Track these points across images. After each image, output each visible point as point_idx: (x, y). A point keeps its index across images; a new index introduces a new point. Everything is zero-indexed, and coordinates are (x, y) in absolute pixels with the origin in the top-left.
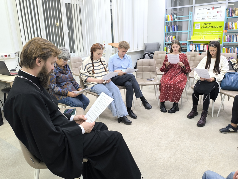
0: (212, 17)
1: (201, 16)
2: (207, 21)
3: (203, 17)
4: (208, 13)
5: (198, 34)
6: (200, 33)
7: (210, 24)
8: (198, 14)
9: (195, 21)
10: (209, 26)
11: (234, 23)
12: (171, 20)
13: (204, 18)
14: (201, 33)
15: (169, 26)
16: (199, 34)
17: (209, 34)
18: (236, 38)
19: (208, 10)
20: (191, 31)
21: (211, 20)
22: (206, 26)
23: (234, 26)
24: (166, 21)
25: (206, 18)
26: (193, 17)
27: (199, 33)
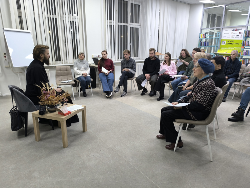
0: (235, 36)
1: (227, 35)
2: (231, 39)
4: (232, 33)
7: (233, 41)
8: (225, 34)
9: (222, 39)
10: (231, 43)
12: (203, 37)
13: (229, 37)
14: (226, 48)
15: (202, 42)
17: (232, 49)
19: (232, 31)
20: (218, 46)
21: (235, 38)
22: (230, 43)
24: (200, 38)
25: (231, 37)
26: (221, 36)
27: (224, 48)
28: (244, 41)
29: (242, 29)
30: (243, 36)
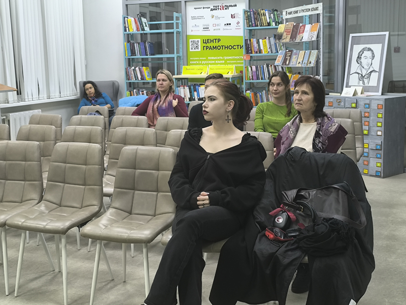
0: (222, 26)
1: (200, 23)
2: (212, 33)
3: (204, 25)
5: (198, 62)
6: (202, 60)
7: (219, 40)
8: (193, 18)
9: (189, 33)
10: (214, 44)
11: (260, 40)
12: (135, 29)
13: (206, 28)
14: (204, 60)
15: (134, 44)
16: (200, 62)
17: (219, 62)
18: (268, 71)
19: (212, 10)
20: (181, 54)
21: (222, 32)
22: (212, 45)
23: (262, 48)
24: (125, 31)
25: (211, 28)
26: (184, 23)
27: (199, 60)
28: (246, 40)
29: (236, 6)
30: (241, 24)
